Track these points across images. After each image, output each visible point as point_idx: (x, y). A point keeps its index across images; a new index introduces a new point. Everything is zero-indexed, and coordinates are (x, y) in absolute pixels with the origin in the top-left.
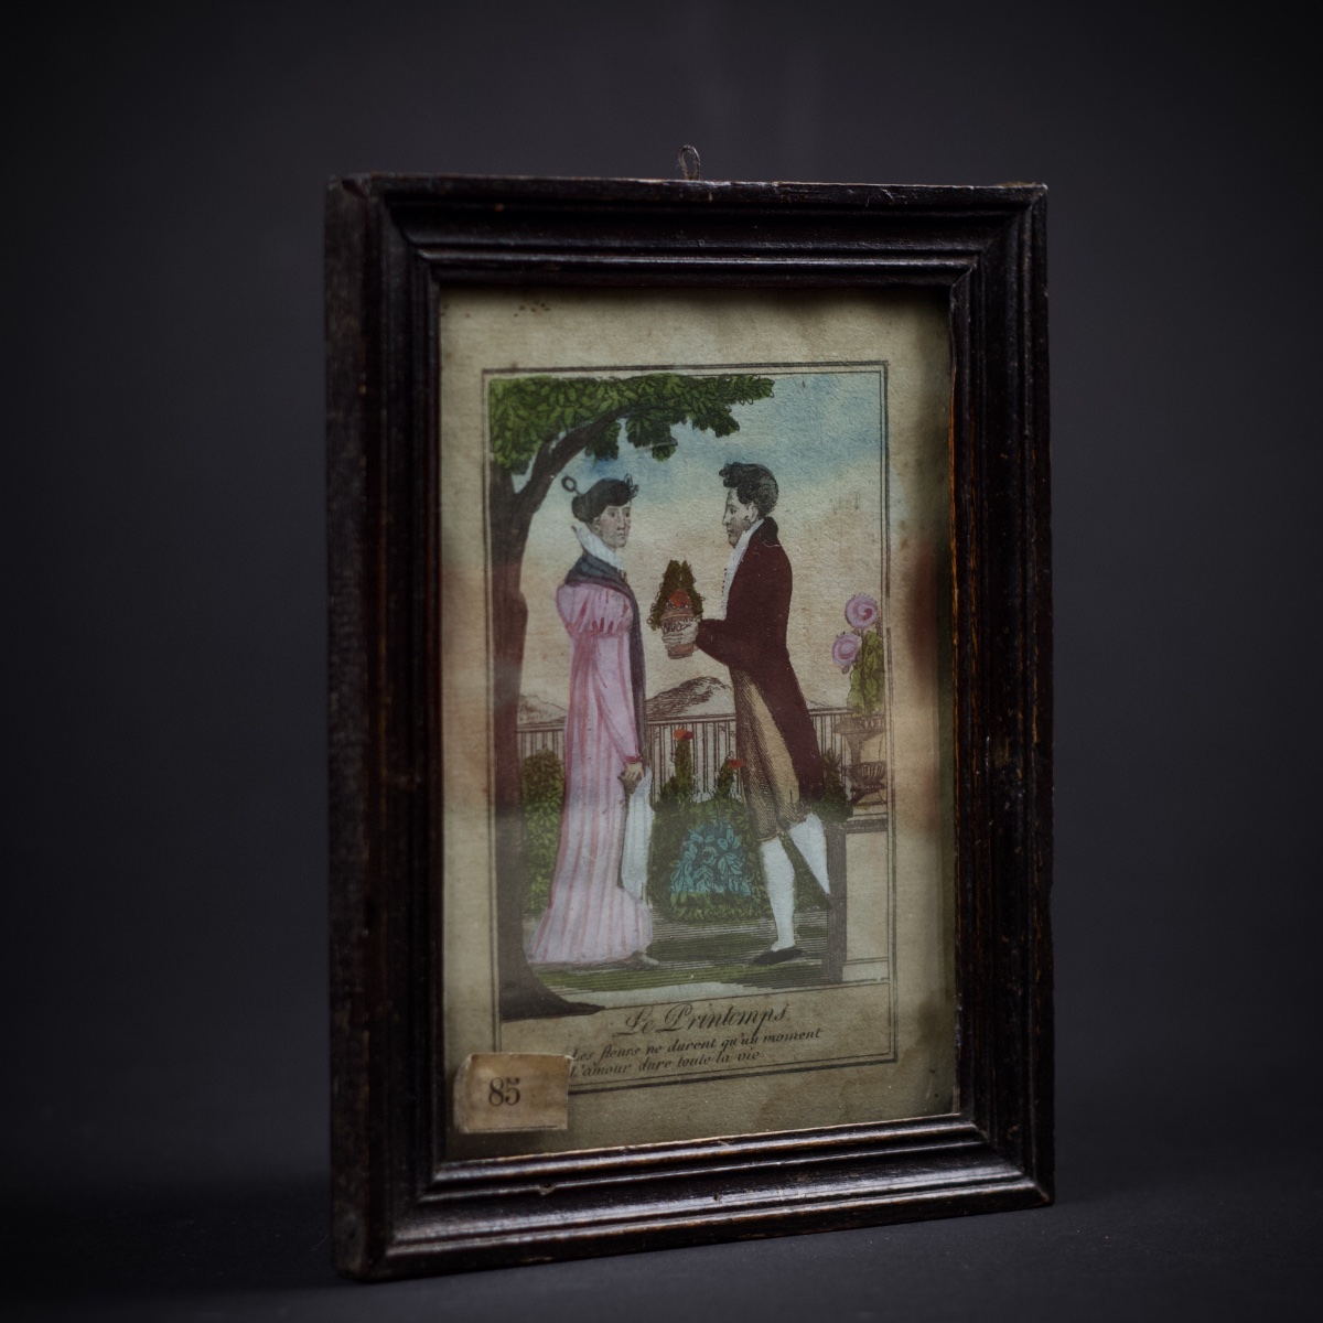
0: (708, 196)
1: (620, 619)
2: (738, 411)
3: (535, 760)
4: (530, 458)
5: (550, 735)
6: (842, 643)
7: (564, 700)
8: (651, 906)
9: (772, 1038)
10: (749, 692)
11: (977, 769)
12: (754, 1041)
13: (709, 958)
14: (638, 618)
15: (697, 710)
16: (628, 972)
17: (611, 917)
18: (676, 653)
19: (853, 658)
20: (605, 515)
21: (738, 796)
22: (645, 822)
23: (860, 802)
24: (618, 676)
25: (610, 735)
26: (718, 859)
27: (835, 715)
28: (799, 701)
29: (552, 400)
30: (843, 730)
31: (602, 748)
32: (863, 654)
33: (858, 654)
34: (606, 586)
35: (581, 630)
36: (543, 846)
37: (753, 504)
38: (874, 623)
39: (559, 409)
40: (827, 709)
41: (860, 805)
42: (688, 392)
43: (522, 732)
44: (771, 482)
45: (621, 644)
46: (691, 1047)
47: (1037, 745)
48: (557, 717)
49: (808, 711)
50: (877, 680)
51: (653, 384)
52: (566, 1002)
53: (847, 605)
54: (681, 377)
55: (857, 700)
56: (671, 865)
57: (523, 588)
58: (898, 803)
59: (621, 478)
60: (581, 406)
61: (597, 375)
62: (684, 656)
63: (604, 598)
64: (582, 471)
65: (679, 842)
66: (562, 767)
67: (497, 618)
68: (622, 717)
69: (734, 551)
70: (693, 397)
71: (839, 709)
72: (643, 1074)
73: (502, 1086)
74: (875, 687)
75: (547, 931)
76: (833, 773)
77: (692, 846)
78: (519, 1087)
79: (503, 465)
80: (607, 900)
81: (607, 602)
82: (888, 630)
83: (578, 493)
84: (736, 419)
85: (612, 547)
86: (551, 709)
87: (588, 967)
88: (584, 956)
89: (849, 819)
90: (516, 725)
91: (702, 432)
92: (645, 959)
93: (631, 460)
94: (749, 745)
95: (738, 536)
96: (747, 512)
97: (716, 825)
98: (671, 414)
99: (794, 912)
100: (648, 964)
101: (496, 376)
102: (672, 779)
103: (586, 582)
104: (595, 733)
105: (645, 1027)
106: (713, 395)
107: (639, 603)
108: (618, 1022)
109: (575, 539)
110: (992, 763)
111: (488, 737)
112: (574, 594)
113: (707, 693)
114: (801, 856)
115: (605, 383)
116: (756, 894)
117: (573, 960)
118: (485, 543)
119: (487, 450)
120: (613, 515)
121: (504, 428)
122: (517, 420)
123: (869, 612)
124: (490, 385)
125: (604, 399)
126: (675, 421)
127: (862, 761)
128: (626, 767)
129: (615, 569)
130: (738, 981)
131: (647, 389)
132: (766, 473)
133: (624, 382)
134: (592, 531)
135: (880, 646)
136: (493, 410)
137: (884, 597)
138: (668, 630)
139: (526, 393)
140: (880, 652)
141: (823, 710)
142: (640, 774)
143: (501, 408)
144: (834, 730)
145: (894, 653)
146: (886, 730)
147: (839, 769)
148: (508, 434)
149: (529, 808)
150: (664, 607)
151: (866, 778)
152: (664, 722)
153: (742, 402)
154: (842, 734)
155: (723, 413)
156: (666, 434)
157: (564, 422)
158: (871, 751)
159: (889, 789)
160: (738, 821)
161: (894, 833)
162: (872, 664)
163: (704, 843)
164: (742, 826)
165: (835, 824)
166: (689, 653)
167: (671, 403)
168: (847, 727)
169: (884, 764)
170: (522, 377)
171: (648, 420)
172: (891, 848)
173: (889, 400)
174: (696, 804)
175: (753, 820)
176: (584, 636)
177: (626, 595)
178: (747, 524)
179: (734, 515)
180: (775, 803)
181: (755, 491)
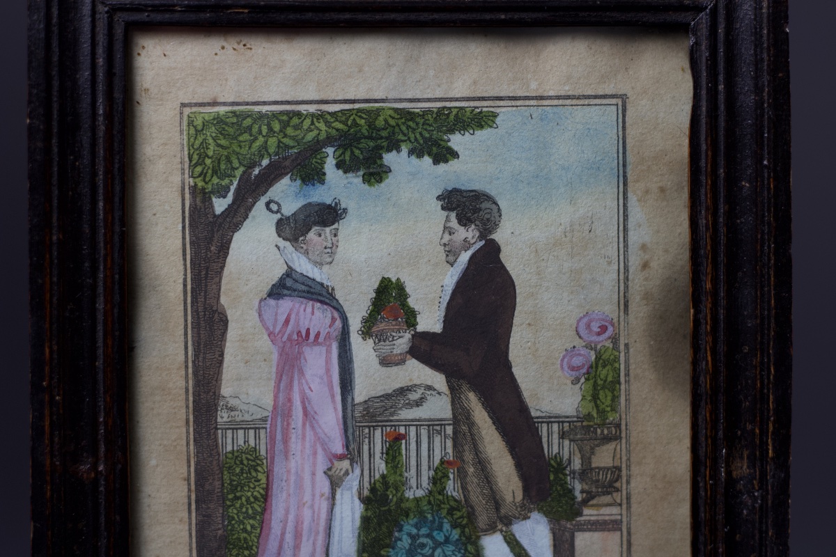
1: (328, 330)
2: (457, 141)
3: (236, 454)
4: (231, 183)
6: (572, 357)
7: (268, 401)
10: (467, 399)
11: (710, 479)
14: (348, 329)
15: (409, 414)
18: (385, 362)
19: (584, 370)
20: (311, 235)
21: (455, 494)
22: (353, 514)
23: (591, 503)
24: (325, 380)
25: (316, 434)
26: (434, 549)
27: (563, 422)
28: (523, 409)
29: (255, 129)
31: (308, 445)
32: (597, 367)
33: (591, 367)
34: (312, 300)
35: (284, 339)
36: (245, 530)
37: (473, 226)
38: (609, 338)
39: (261, 140)
40: (556, 417)
41: (592, 506)
42: (404, 123)
43: (222, 429)
44: (494, 207)
45: (329, 352)
47: (772, 459)
48: (259, 417)
49: (533, 418)
50: (613, 391)
51: (365, 116)
53: (579, 321)
54: (396, 110)
55: (589, 408)
57: (223, 300)
58: (634, 507)
59: (328, 201)
60: (286, 136)
61: (302, 108)
62: (397, 364)
63: (309, 310)
64: (288, 195)
65: (390, 534)
66: (265, 461)
67: (196, 326)
68: (330, 419)
69: (452, 269)
70: (408, 127)
71: (568, 417)
74: (609, 398)
76: (561, 476)
77: (405, 537)
79: (203, 189)
81: (313, 313)
82: (626, 345)
83: (282, 215)
84: (456, 148)
85: (319, 264)
86: (253, 409)
89: (578, 519)
90: (216, 422)
91: (418, 160)
93: (339, 185)
94: (466, 448)
95: (457, 255)
96: (469, 233)
97: (431, 519)
98: (385, 144)
101: (194, 109)
102: (383, 477)
103: (290, 296)
104: (300, 432)
106: (430, 125)
107: (348, 315)
109: (279, 256)
110: (729, 473)
111: (188, 432)
112: (277, 306)
113: (422, 398)
114: (524, 550)
115: (313, 115)
118: (185, 260)
119: (187, 176)
120: (320, 235)
121: (203, 156)
122: (216, 148)
123: (603, 329)
124: (189, 117)
125: (309, 130)
126: (389, 150)
127: (593, 465)
128: (333, 464)
129: (322, 285)
131: (358, 120)
132: (489, 198)
133: (333, 114)
134: (296, 250)
135: (617, 359)
136: (192, 140)
137: (622, 313)
138: (380, 341)
139: (226, 124)
140: (616, 365)
141: (550, 417)
142: (347, 470)
143: (200, 139)
144: (562, 436)
145: (632, 367)
146: (621, 438)
147: (568, 473)
148: (208, 161)
149: (230, 496)
150: (376, 319)
151: (598, 481)
152: (374, 424)
153: (462, 132)
154: (571, 441)
155: (442, 143)
156: (378, 161)
157: (267, 151)
158: (603, 457)
159: (624, 493)
160: (455, 517)
161: (629, 533)
162: (606, 377)
163: (418, 535)
164: (459, 521)
165: (563, 522)
166: (402, 362)
167: (384, 134)
168: (576, 434)
169: (619, 469)
170: (222, 110)
171: (359, 149)
172: (625, 547)
173: (627, 132)
174: (408, 499)
175: (471, 516)
176: (288, 345)
177: (334, 308)
178: (466, 245)
179: (453, 236)
180: (495, 501)
181: (476, 215)
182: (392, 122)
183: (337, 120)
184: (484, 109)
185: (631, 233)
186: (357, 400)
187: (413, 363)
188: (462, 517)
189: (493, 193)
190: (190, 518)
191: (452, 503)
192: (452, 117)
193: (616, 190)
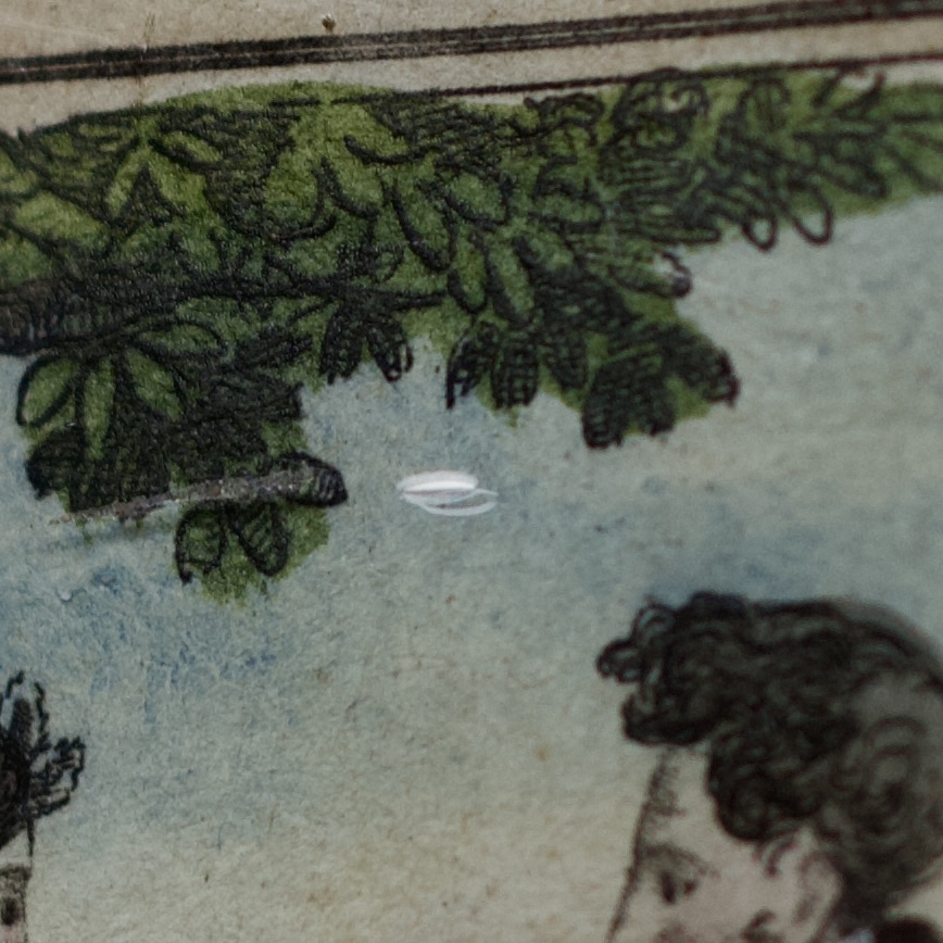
2: (726, 287)
37: (806, 840)
84: (719, 333)
133: (23, 148)
153: (761, 229)
155: (635, 301)
156: (270, 436)
167: (315, 259)
179: (682, 910)
181: (822, 768)
182: (360, 184)
183: (46, 186)
184: (900, 76)
192: (704, 136)
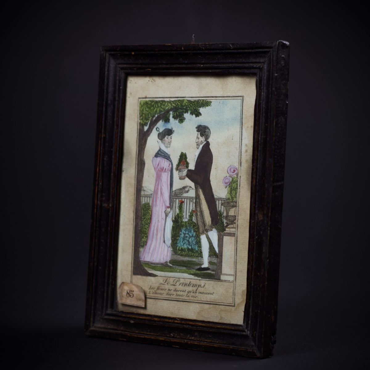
0: (182, 48)
1: (168, 168)
2: (202, 110)
3: (145, 204)
4: (148, 122)
5: (149, 198)
6: (226, 179)
8: (172, 249)
9: (200, 293)
10: (199, 191)
12: (196, 293)
13: (185, 266)
14: (173, 168)
15: (185, 195)
16: (164, 267)
17: (161, 250)
18: (181, 178)
19: (228, 184)
20: (166, 138)
21: (195, 221)
22: (170, 225)
23: (228, 227)
24: (167, 183)
25: (163, 200)
26: (189, 238)
27: (222, 200)
28: (213, 195)
29: (154, 106)
30: (224, 205)
31: (161, 203)
32: (232, 183)
33: (230, 183)
34: (165, 158)
35: (158, 170)
36: (145, 228)
37: (204, 137)
38: (236, 174)
39: (156, 109)
40: (221, 198)
41: (228, 228)
42: (189, 104)
43: (142, 197)
44: (209, 131)
45: (168, 174)
46: (179, 291)
48: (150, 193)
49: (215, 198)
50: (235, 191)
51: (180, 102)
52: (149, 272)
53: (228, 168)
54: (188, 100)
55: (229, 196)
56: (177, 238)
57: (145, 157)
58: (239, 229)
59: (170, 128)
60: (161, 108)
61: (166, 99)
62: (183, 179)
63: (164, 161)
64: (161, 126)
65: (179, 232)
67: (138, 165)
68: (167, 195)
69: (198, 150)
70: (190, 106)
71: (223, 199)
72: (167, 296)
73: (130, 292)
74: (234, 193)
75: (145, 252)
76: (221, 218)
77: (182, 234)
78: (133, 293)
79: (142, 124)
80: (161, 245)
81: (165, 162)
82: (240, 176)
83: (159, 132)
84: (201, 112)
85: (167, 147)
86: (149, 191)
87: (154, 264)
88: (154, 260)
89: (225, 232)
90: (141, 194)
91: (192, 116)
92: (169, 264)
93: (173, 123)
94: (198, 207)
95: (199, 146)
96: (202, 139)
97: (189, 228)
98: (184, 111)
99: (208, 257)
100: (169, 266)
101: (142, 99)
102: (178, 214)
103: (160, 157)
104: (159, 199)
105: (168, 283)
106: (196, 105)
107: (173, 163)
108: (161, 280)
110: (258, 219)
111: (135, 197)
112: (157, 160)
113: (188, 190)
114: (211, 241)
115: (168, 102)
116: (199, 250)
117: (151, 261)
119: (139, 119)
120: (168, 138)
121: (143, 114)
122: (146, 111)
123: (234, 171)
124: (140, 102)
125: (167, 106)
126: (185, 113)
127: (229, 215)
128: (166, 209)
129: (167, 154)
130: (193, 274)
131: (178, 103)
133: (172, 101)
134: (162, 143)
135: (237, 181)
136: (140, 109)
137: (240, 166)
138: (180, 172)
139: (148, 104)
140: (237, 183)
141: (219, 198)
142: (170, 211)
143: (142, 108)
144: (222, 205)
145: (241, 184)
146: (237, 206)
147: (222, 216)
148: (144, 115)
149: (143, 218)
150: (179, 165)
151: (230, 220)
152: (177, 197)
153: (203, 107)
154: (224, 206)
155: (198, 110)
156: (183, 116)
157: (157, 112)
158: (232, 212)
159: (236, 224)
160: (195, 228)
161: (237, 238)
162: (234, 187)
163: (185, 233)
164: (195, 230)
165: (221, 233)
166: (184, 179)
167: (185, 107)
168: (225, 204)
169: (235, 216)
170: (147, 100)
171: (178, 112)
172: (236, 242)
173: (243, 108)
174: (183, 222)
175: (198, 228)
176: (158, 172)
177: (170, 161)
178: (202, 142)
179: (199, 140)
180: (204, 224)
181: (205, 133)
182: (187, 104)
183: (174, 103)
184: (209, 100)
185: (243, 141)
186: (173, 190)
187: (187, 179)
188: (196, 229)
189: (209, 127)
190: (134, 224)
191: (194, 224)
192: (201, 102)
193: (240, 126)
